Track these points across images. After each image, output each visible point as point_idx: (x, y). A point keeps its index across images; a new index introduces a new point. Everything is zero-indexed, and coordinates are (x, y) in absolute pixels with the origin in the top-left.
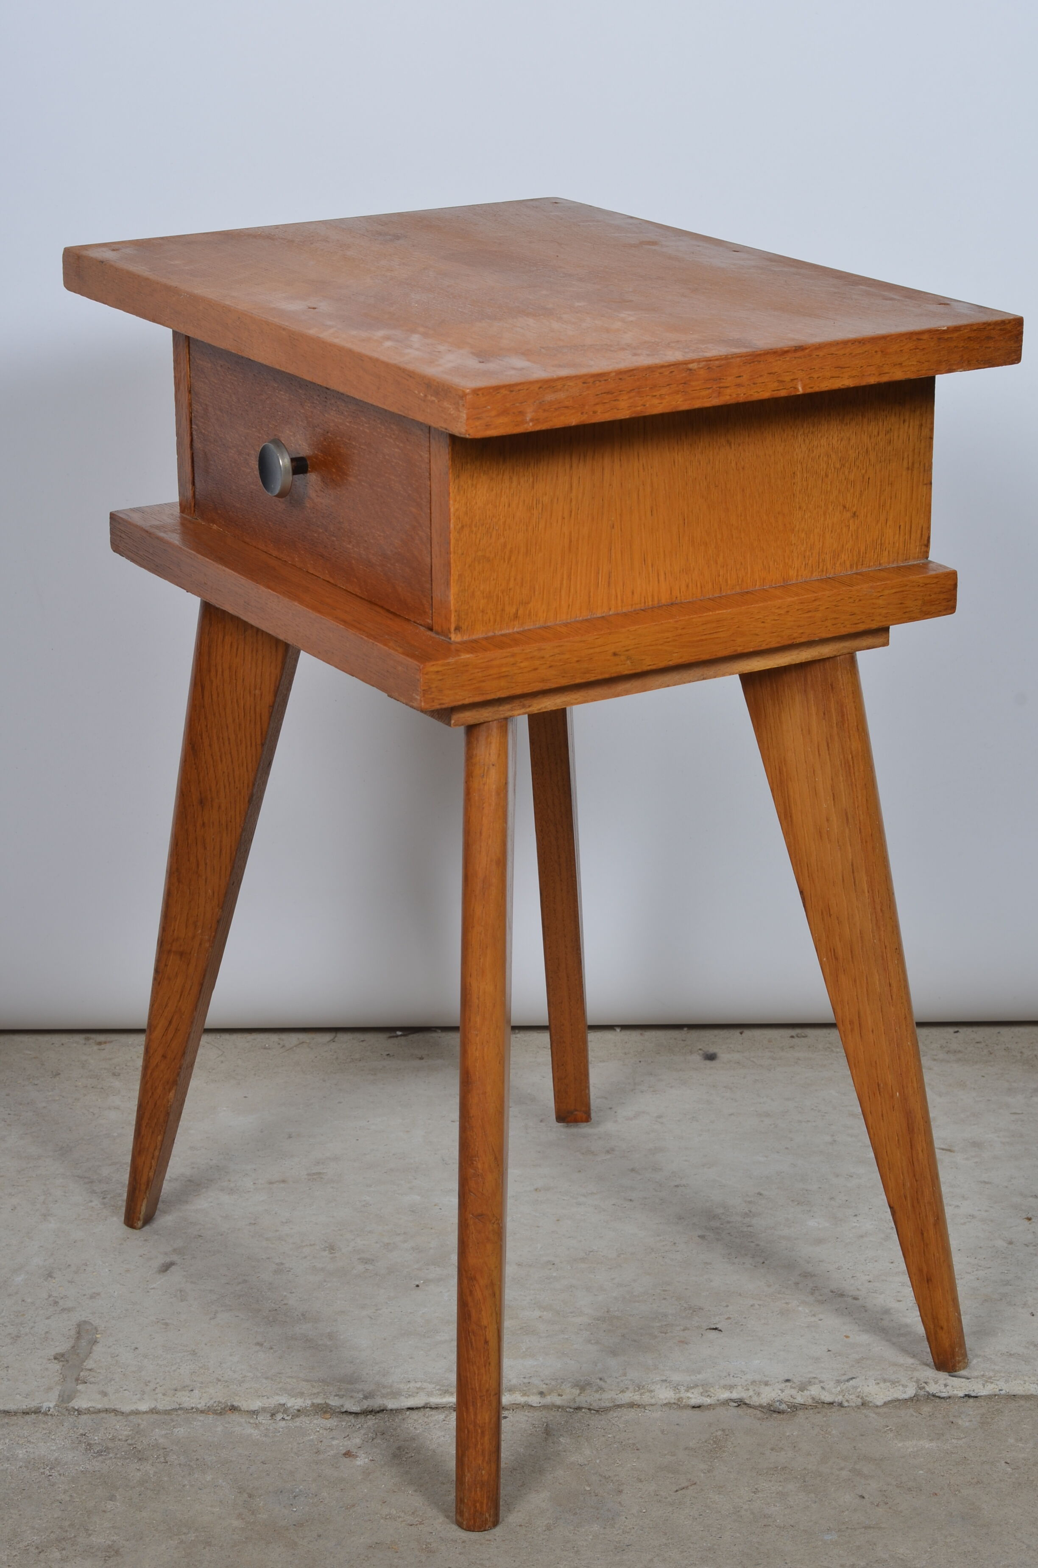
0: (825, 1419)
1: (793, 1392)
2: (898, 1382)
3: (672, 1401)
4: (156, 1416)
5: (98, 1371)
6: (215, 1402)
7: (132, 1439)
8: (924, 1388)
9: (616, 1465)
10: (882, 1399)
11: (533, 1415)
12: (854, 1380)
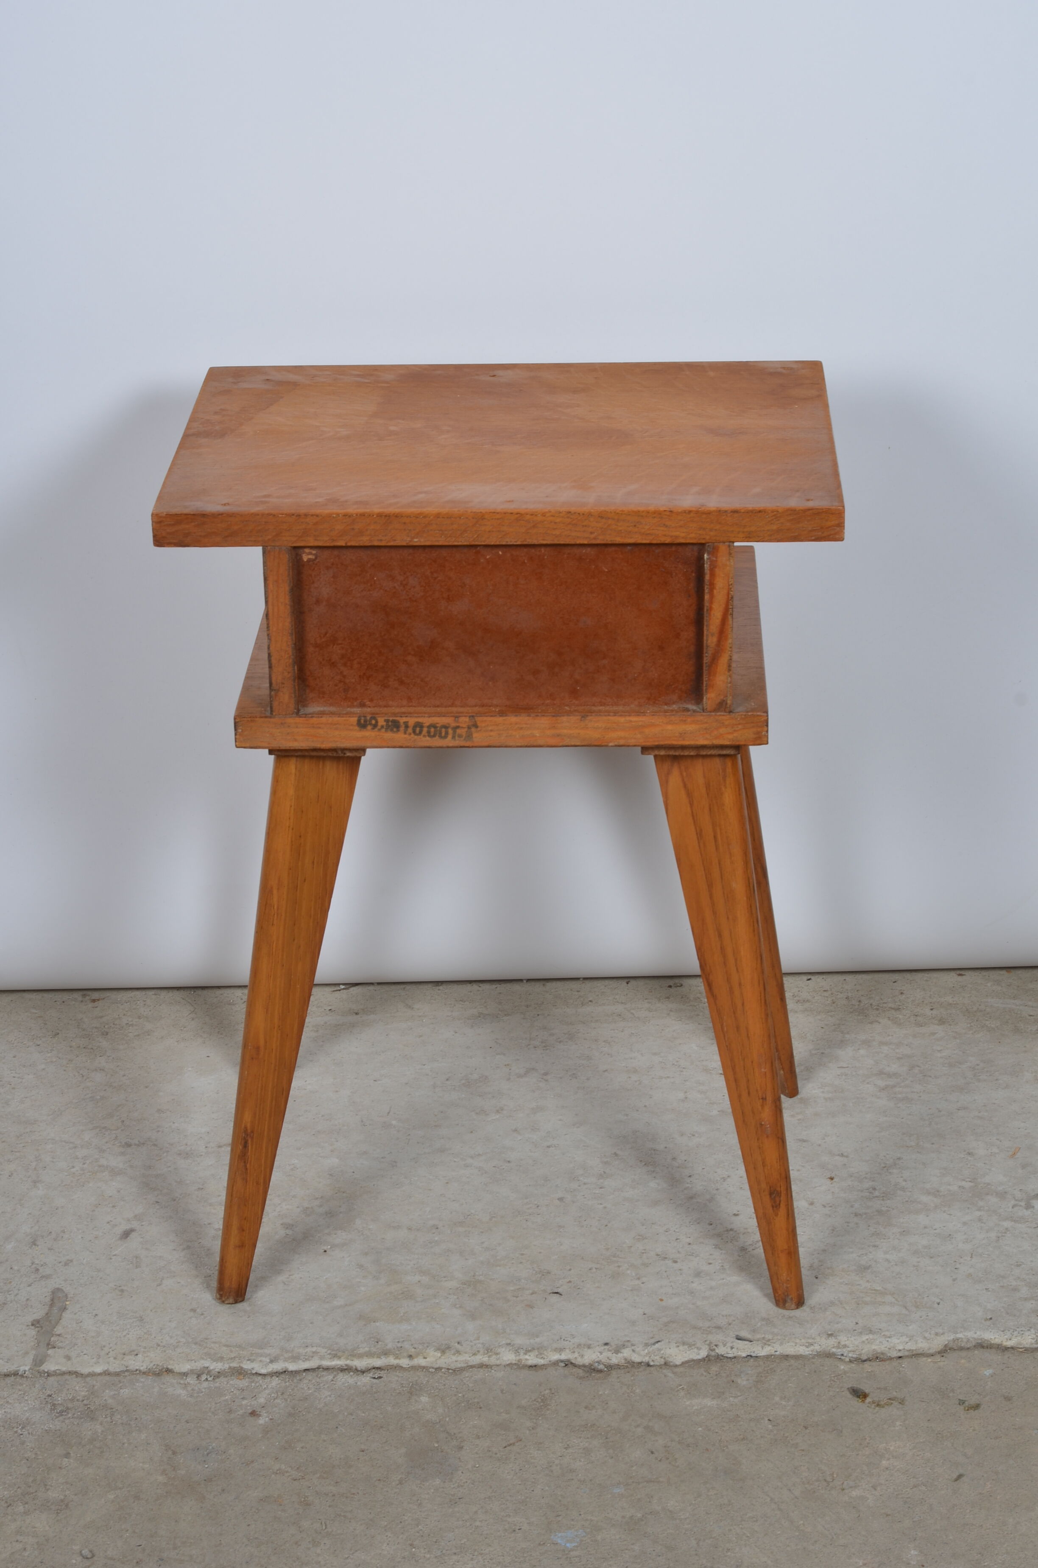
0: (632, 1378)
1: (609, 1354)
2: (694, 1345)
3: (514, 1362)
4: (107, 1378)
5: (65, 1336)
6: (154, 1365)
7: (87, 1399)
8: (714, 1350)
9: (461, 1423)
10: (681, 1359)
11: (402, 1375)
12: (659, 1343)
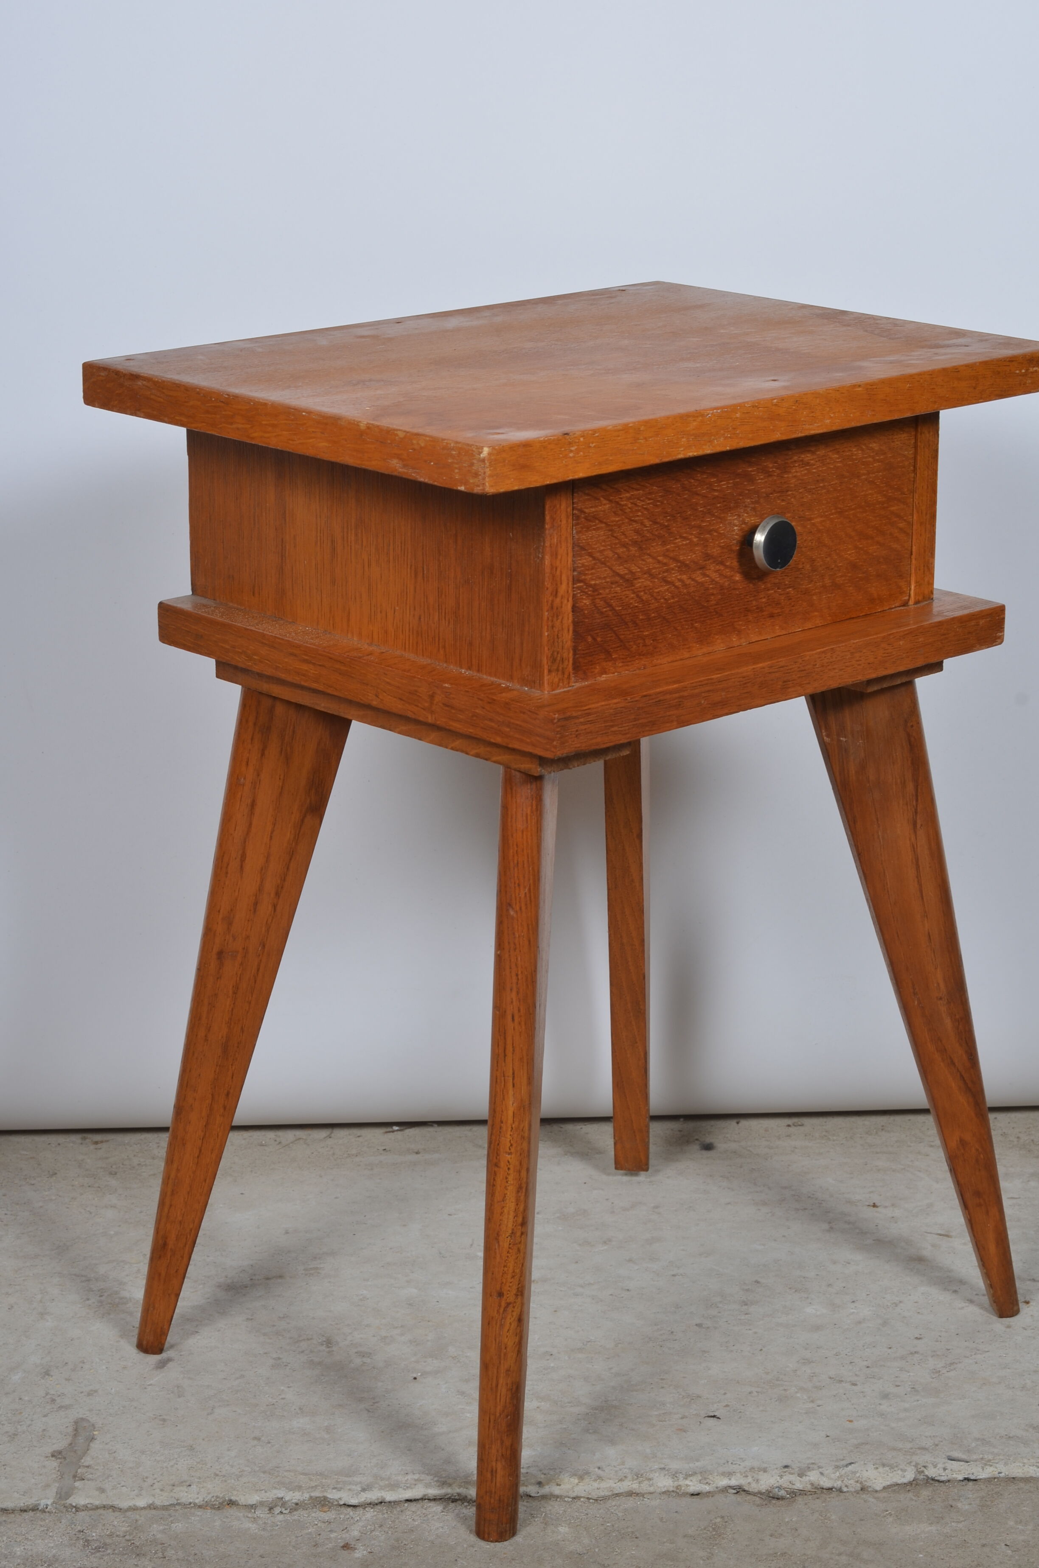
0: (824, 1504)
1: (794, 1478)
2: (897, 1467)
3: (671, 1489)
4: (154, 1512)
5: (96, 1468)
6: (213, 1497)
7: (130, 1535)
8: (923, 1472)
10: (881, 1483)
12: (853, 1465)
